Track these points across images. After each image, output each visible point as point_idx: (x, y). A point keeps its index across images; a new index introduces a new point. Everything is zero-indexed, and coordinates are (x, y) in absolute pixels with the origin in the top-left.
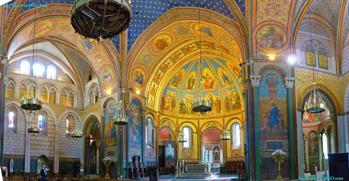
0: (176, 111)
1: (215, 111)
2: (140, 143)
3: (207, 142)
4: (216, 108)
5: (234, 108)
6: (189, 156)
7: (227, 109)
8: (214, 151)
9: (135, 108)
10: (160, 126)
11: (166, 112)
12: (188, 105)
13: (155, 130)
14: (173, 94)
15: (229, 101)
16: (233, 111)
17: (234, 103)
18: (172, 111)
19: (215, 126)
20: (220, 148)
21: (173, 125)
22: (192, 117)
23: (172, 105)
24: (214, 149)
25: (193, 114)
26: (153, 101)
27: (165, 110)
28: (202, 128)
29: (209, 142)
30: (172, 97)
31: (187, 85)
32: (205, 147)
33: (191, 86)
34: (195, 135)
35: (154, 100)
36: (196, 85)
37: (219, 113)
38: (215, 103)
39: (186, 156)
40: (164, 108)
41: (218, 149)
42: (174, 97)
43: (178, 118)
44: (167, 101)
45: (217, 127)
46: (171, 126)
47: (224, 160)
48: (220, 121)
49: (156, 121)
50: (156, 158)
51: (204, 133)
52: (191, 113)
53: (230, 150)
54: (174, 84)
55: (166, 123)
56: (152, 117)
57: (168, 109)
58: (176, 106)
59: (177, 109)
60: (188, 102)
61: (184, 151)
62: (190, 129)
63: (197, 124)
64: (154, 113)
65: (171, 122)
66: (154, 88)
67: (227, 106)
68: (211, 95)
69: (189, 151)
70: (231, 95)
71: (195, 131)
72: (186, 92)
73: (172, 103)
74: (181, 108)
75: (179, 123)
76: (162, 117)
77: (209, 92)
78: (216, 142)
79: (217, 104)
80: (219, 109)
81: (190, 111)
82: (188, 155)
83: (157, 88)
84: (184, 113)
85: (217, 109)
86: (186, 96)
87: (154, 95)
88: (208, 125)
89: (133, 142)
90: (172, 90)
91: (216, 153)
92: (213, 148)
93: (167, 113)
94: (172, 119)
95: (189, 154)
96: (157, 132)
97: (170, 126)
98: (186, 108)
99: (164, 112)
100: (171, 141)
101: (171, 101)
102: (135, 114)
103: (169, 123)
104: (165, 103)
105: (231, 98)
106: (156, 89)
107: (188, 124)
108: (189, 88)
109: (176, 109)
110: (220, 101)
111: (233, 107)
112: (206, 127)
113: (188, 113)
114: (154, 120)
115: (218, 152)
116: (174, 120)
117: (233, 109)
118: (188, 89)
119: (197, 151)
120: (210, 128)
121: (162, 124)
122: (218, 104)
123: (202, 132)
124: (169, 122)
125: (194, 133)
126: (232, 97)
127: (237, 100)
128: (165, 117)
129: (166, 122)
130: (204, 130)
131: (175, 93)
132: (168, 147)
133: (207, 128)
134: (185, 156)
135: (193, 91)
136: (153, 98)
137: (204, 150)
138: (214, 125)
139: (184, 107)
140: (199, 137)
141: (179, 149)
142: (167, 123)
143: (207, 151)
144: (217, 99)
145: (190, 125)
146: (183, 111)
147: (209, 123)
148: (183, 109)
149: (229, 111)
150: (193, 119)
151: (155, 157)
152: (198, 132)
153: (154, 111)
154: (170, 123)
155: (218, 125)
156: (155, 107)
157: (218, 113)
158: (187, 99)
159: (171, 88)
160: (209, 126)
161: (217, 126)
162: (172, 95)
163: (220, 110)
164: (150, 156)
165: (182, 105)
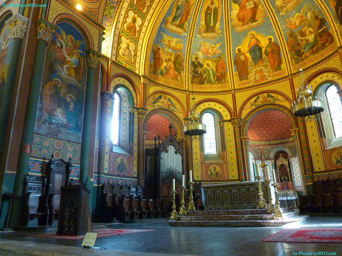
0: (183, 78)
1: (269, 68)
2: (80, 131)
3: (257, 143)
4: (269, 61)
5: (314, 49)
6: (217, 173)
7: (296, 57)
8: (275, 161)
9: (70, 44)
10: (150, 108)
11: (161, 80)
12: (208, 66)
13: (136, 114)
14: (177, 43)
15: (299, 38)
16: (312, 57)
17: (311, 38)
18: (175, 78)
19: (272, 100)
20: (290, 154)
21: (178, 106)
22: (219, 90)
23: (175, 65)
24: (276, 158)
25: (221, 82)
26: (133, 54)
27: (160, 76)
28: (242, 109)
29: (263, 143)
30: (174, 49)
31: (203, 22)
32: (255, 153)
33: (212, 25)
34: (229, 127)
35: (136, 50)
36: (222, 22)
37: (278, 72)
38: (266, 51)
39: (211, 174)
40: (159, 71)
41: (286, 156)
42: (180, 50)
43: (190, 92)
44: (164, 57)
45: (277, 102)
46: (175, 109)
47: (305, 179)
48: (284, 87)
49: (138, 95)
50: (138, 177)
51: (247, 120)
52: (216, 81)
53: (319, 151)
54: (177, 22)
55: (163, 103)
56: (130, 85)
57: (167, 73)
58: (183, 69)
59: (186, 74)
60: (208, 58)
61: (206, 162)
62: (216, 114)
63: (232, 102)
64: (133, 78)
65: (174, 101)
66: (133, 24)
67: (295, 51)
68: (254, 37)
69: (217, 161)
70: (300, 23)
71: (229, 118)
72: (204, 38)
73: (174, 62)
74: (195, 72)
75: (192, 103)
76: (152, 89)
77: (250, 30)
78: (279, 142)
79: (271, 52)
80: (276, 62)
81: (214, 78)
82: (215, 170)
83: (141, 26)
84: (202, 83)
85: (272, 62)
86: (203, 48)
87: (136, 41)
88: (256, 101)
89: (51, 123)
90: (173, 34)
91: (282, 165)
92: (272, 155)
93: (165, 82)
94: (176, 94)
95: (218, 169)
96: (140, 119)
97: (172, 108)
98: (205, 71)
99: (157, 79)
100: (173, 139)
101: (173, 58)
102: (67, 56)
103: (169, 103)
104: (160, 61)
105: (303, 30)
106: (138, 29)
107: (212, 105)
108: (209, 29)
109: (183, 74)
110: (276, 44)
111: (312, 47)
112: (252, 105)
113: (210, 82)
114: (134, 93)
115: (286, 163)
116: (182, 97)
117: (313, 53)
118: (207, 31)
119: (234, 161)
120: (262, 108)
121: (154, 103)
122: (273, 52)
123: (243, 117)
124: (169, 100)
125: (226, 123)
126: (303, 27)
127: (320, 27)
128: (159, 88)
129: (163, 100)
130: (249, 114)
131: (181, 42)
132: (167, 151)
133: (254, 107)
134: (209, 173)
135: (216, 35)
136: (132, 46)
137: (251, 161)
138: (269, 99)
139: (200, 70)
140: (237, 129)
141: (194, 157)
142: (166, 102)
143: (259, 163)
144: (270, 42)
145: (215, 105)
146: (199, 78)
147: (258, 98)
148: (198, 74)
149: (302, 60)
150: (222, 92)
151: (135, 175)
152: (233, 119)
153: (135, 74)
154: (172, 103)
155: (280, 97)
156: (137, 66)
157: (276, 70)
158: (206, 53)
159: (172, 31)
160: (259, 103)
161: (278, 100)
162: (174, 45)
163: (280, 63)
164: (120, 171)
165: (196, 65)
